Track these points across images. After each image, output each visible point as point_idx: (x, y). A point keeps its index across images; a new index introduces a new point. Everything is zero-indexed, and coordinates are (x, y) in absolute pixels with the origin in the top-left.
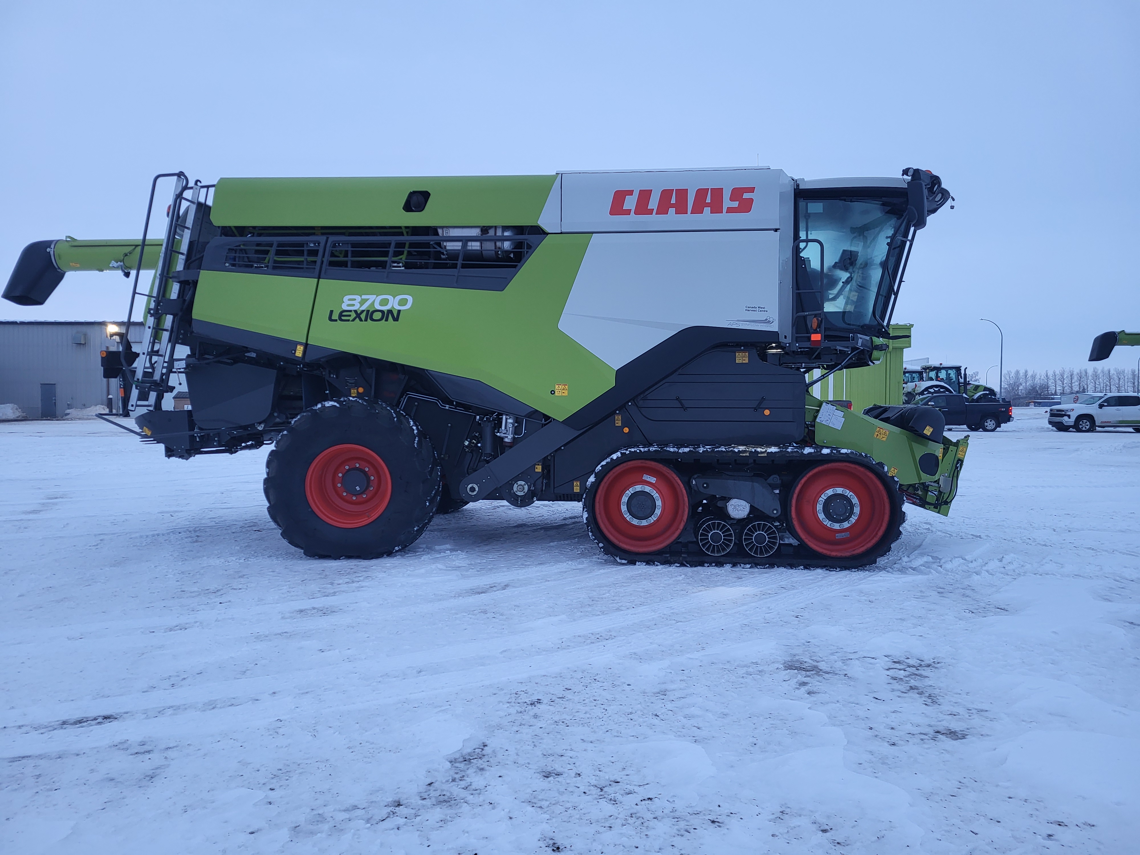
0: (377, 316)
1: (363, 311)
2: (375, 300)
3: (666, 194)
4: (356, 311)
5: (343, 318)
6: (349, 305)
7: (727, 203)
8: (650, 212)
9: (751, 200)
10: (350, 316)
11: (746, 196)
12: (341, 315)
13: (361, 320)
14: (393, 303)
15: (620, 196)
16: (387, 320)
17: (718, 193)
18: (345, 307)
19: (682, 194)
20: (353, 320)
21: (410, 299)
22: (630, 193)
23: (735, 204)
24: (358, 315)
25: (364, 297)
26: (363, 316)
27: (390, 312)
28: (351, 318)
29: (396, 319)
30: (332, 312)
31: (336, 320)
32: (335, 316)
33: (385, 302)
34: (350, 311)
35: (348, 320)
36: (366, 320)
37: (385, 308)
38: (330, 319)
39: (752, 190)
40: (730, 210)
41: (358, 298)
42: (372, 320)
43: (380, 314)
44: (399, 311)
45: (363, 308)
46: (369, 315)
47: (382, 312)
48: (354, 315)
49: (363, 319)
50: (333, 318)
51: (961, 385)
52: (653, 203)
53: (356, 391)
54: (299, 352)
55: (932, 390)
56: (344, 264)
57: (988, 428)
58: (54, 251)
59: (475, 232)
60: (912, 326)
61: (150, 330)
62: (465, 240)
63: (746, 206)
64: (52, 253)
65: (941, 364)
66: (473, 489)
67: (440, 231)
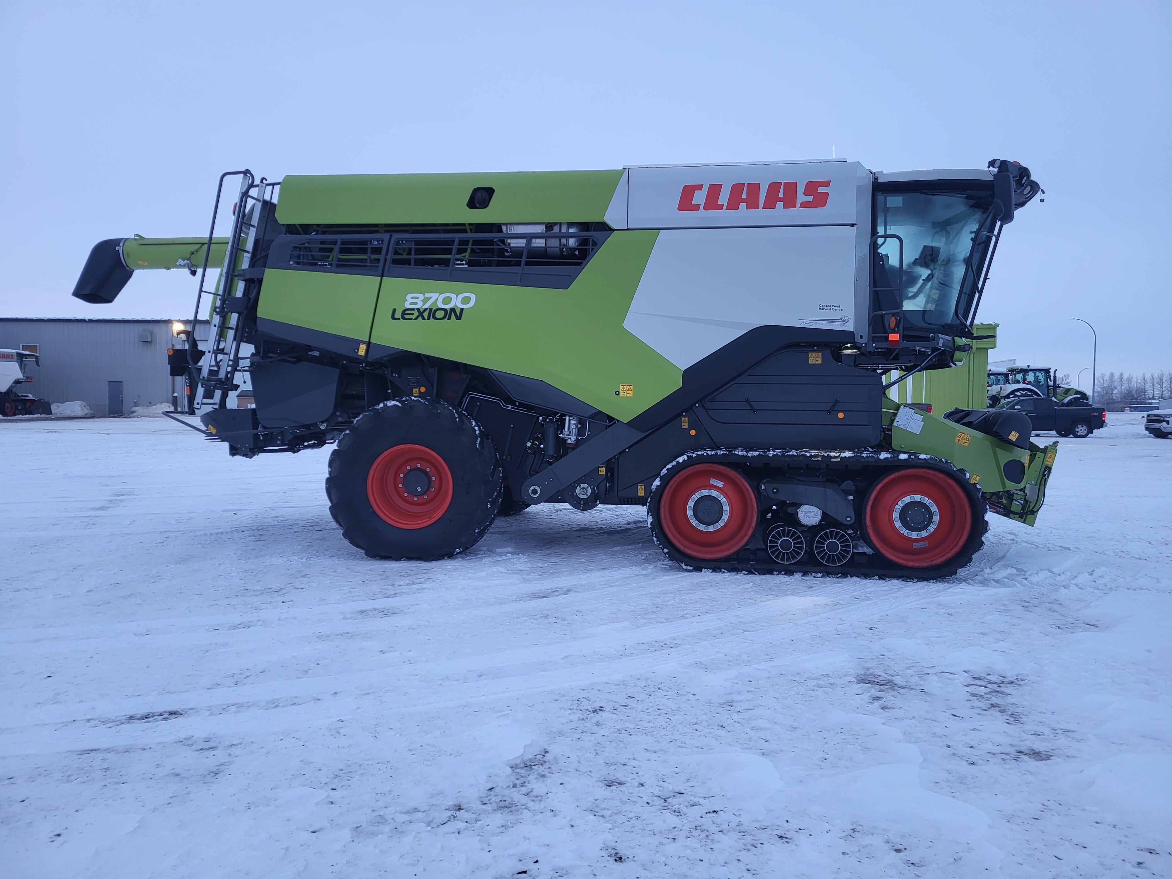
0: (440, 314)
1: (426, 309)
2: (437, 299)
3: (737, 189)
4: (418, 310)
5: (406, 316)
6: (411, 304)
7: (801, 197)
8: (720, 208)
9: (826, 194)
10: (412, 314)
11: (821, 190)
12: (404, 313)
13: (424, 318)
14: (456, 302)
15: (689, 191)
16: (449, 319)
17: (791, 187)
18: (407, 305)
19: (754, 188)
20: (416, 319)
21: (473, 297)
22: (700, 187)
23: (810, 198)
24: (421, 313)
25: (427, 295)
26: (426, 315)
27: (453, 310)
28: (414, 317)
29: (459, 318)
30: (394, 310)
31: (399, 319)
32: (398, 315)
33: (448, 300)
34: (413, 309)
35: (411, 319)
36: (429, 318)
37: (448, 307)
38: (393, 318)
39: (827, 184)
40: (804, 205)
41: (421, 296)
42: (435, 318)
43: (443, 312)
44: (462, 310)
45: (426, 306)
46: (432, 313)
47: (445, 310)
48: (416, 313)
49: (426, 317)
50: (396, 316)
51: (1050, 388)
52: (724, 198)
53: (418, 390)
54: (362, 350)
55: (1018, 394)
56: (407, 262)
57: (1080, 434)
58: (123, 250)
59: (540, 229)
60: (998, 325)
61: (216, 328)
62: (529, 237)
63: (821, 200)
64: (121, 251)
65: (1029, 366)
66: (535, 492)
67: (504, 228)
